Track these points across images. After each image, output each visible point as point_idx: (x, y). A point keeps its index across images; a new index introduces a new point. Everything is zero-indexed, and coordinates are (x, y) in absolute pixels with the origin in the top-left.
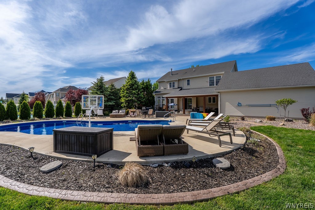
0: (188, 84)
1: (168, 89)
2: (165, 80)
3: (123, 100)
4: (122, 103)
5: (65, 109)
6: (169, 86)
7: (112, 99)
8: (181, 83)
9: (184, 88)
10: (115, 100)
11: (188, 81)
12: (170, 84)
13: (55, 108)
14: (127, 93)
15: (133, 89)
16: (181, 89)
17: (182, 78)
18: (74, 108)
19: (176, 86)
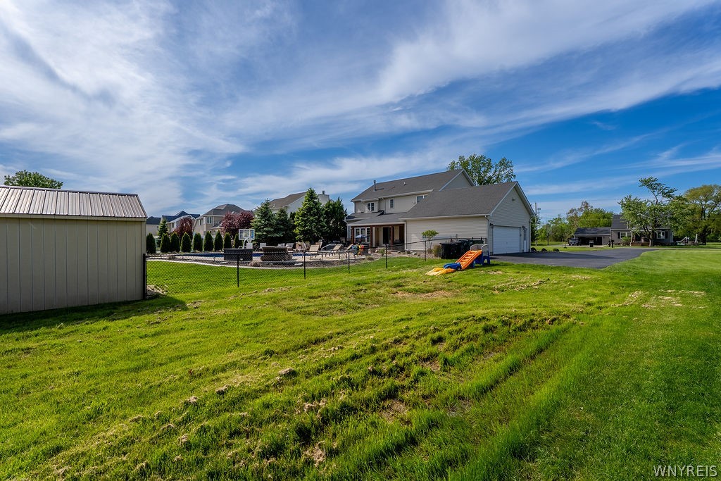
0: (392, 206)
1: (366, 212)
2: (361, 200)
3: (297, 231)
4: (296, 235)
5: (224, 243)
6: (367, 209)
7: (281, 230)
8: (383, 203)
9: (387, 212)
10: (286, 230)
11: (392, 201)
12: (369, 205)
13: (214, 241)
14: (303, 220)
15: (311, 215)
16: (383, 214)
17: (383, 197)
18: (233, 242)
19: (376, 209)
